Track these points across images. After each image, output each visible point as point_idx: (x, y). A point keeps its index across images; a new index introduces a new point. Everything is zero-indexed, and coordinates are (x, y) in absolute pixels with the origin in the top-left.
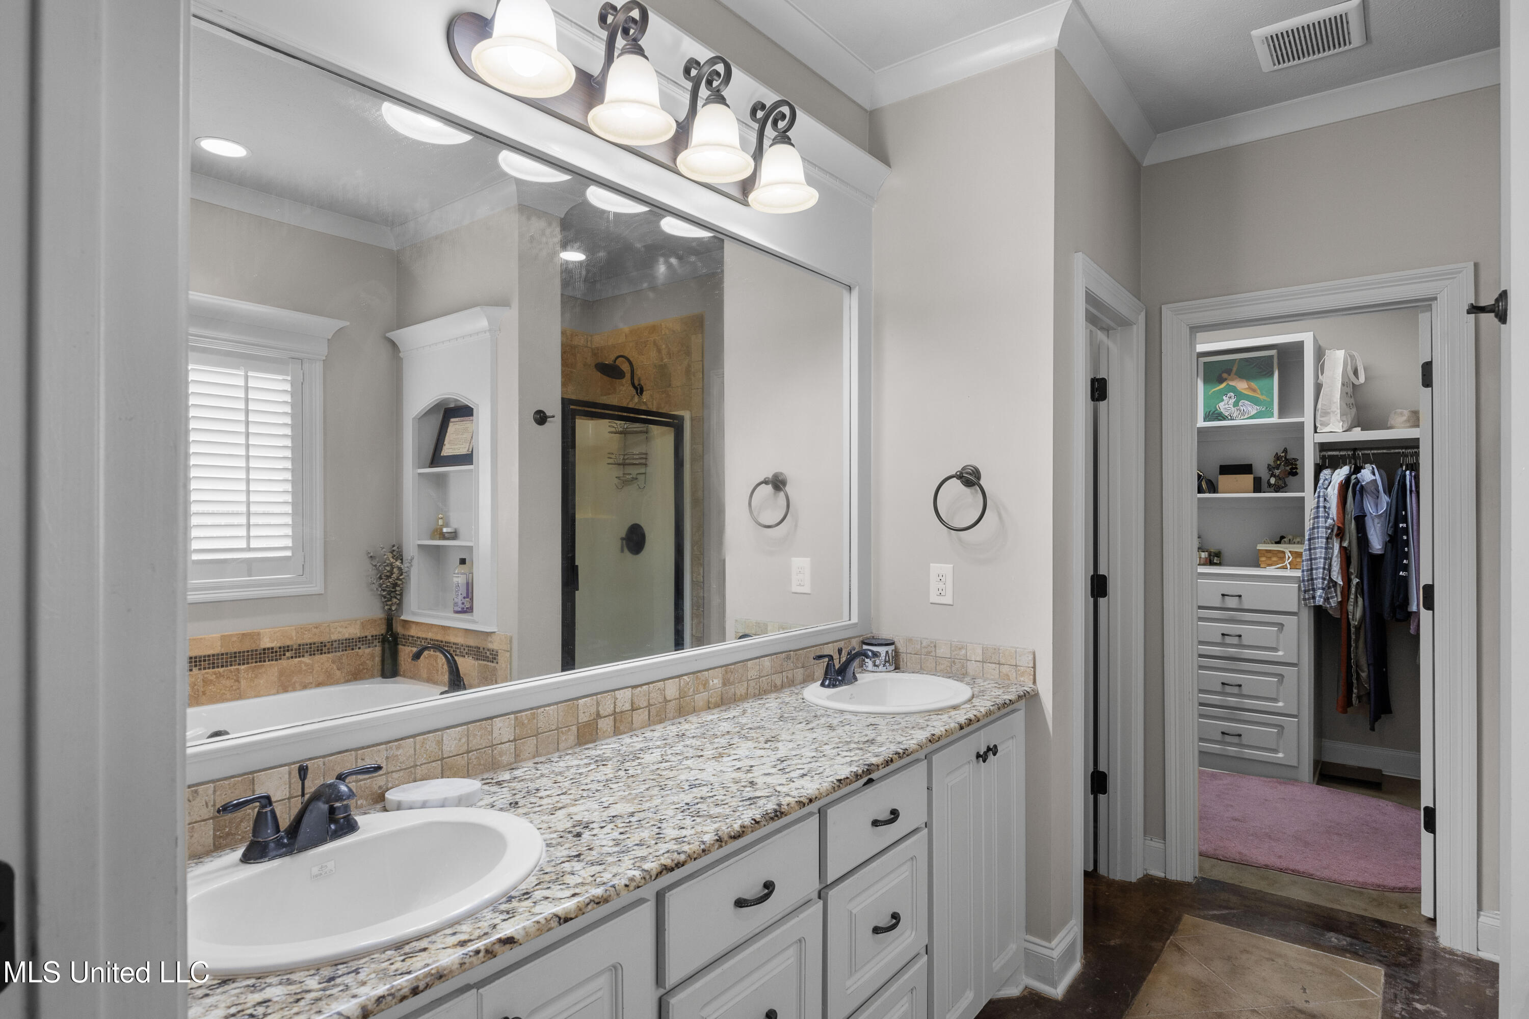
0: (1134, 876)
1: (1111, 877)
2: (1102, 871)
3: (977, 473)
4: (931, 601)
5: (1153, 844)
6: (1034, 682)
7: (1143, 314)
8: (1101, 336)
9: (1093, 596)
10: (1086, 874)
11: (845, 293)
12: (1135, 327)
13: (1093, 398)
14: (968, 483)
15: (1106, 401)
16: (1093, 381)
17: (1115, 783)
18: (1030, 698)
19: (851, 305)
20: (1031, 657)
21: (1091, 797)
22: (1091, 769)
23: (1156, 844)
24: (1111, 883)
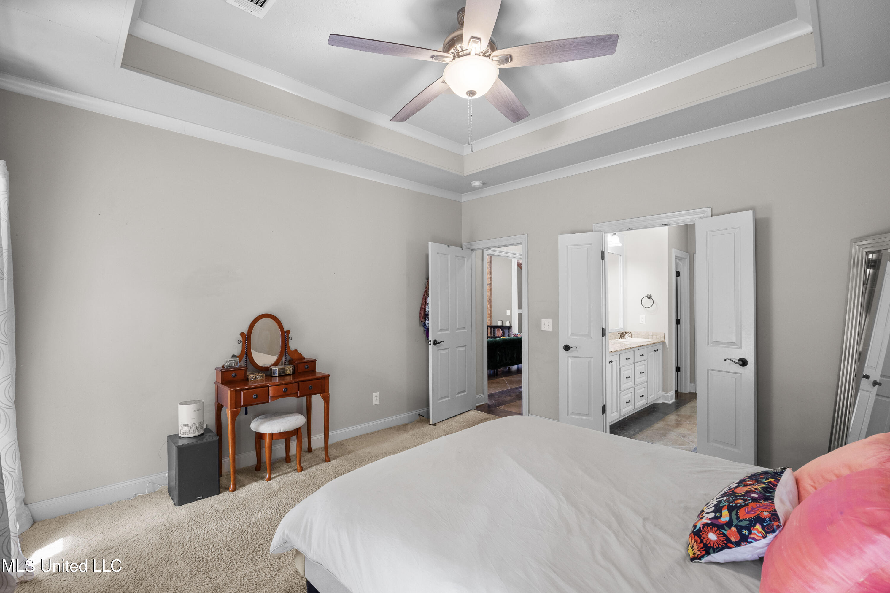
0: (688, 391)
1: (681, 392)
2: (679, 391)
3: (651, 296)
4: (640, 323)
5: (692, 385)
6: (664, 339)
7: (689, 256)
8: (678, 261)
9: (676, 324)
10: (676, 391)
11: (619, 256)
12: (687, 259)
13: (676, 276)
14: (649, 298)
15: (679, 277)
16: (676, 272)
17: (682, 370)
18: (664, 342)
19: (621, 259)
20: (664, 334)
21: (676, 373)
22: (676, 366)
23: (693, 385)
24: (681, 393)
